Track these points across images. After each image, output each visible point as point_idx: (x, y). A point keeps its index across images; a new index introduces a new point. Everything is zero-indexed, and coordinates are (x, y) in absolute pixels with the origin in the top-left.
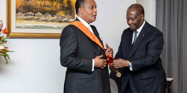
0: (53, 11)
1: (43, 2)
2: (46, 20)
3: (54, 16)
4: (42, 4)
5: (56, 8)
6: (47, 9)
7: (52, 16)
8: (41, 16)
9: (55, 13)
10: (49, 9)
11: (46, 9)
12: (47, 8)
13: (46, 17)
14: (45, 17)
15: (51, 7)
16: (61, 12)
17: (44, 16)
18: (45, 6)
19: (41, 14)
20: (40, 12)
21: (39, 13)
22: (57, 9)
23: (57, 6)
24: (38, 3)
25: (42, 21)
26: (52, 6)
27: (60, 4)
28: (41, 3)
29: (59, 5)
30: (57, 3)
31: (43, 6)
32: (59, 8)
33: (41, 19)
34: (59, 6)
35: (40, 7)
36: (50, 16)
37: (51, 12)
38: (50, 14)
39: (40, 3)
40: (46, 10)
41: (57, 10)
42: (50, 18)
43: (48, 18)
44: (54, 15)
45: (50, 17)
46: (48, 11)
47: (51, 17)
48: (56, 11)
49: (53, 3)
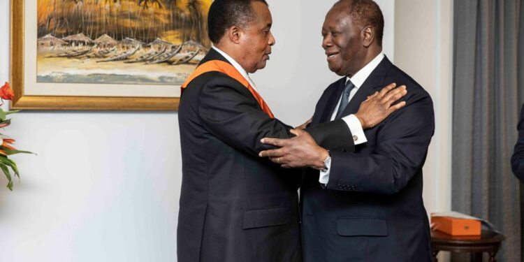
0: (146, 31)
1: (117, 4)
2: (126, 59)
3: (150, 46)
4: (114, 10)
5: (156, 21)
6: (128, 25)
7: (144, 46)
8: (111, 46)
9: (152, 37)
10: (136, 24)
11: (125, 25)
12: (128, 23)
13: (127, 48)
14: (123, 47)
15: (140, 20)
16: (169, 32)
17: (120, 45)
18: (123, 15)
19: (111, 40)
20: (109, 35)
21: (106, 36)
22: (157, 25)
23: (158, 14)
24: (103, 6)
25: (115, 60)
26: (144, 14)
27: (168, 8)
28: (110, 7)
29: (164, 12)
30: (160, 6)
31: (117, 17)
32: (164, 20)
33: (112, 54)
34: (164, 15)
35: (108, 18)
36: (138, 45)
37: (142, 32)
38: (138, 39)
39: (108, 6)
40: (126, 28)
41: (158, 28)
42: (138, 52)
43: (133, 50)
44: (149, 42)
45: (139, 49)
46: (133, 29)
47: (142, 50)
48: (156, 29)
49: (147, 7)
